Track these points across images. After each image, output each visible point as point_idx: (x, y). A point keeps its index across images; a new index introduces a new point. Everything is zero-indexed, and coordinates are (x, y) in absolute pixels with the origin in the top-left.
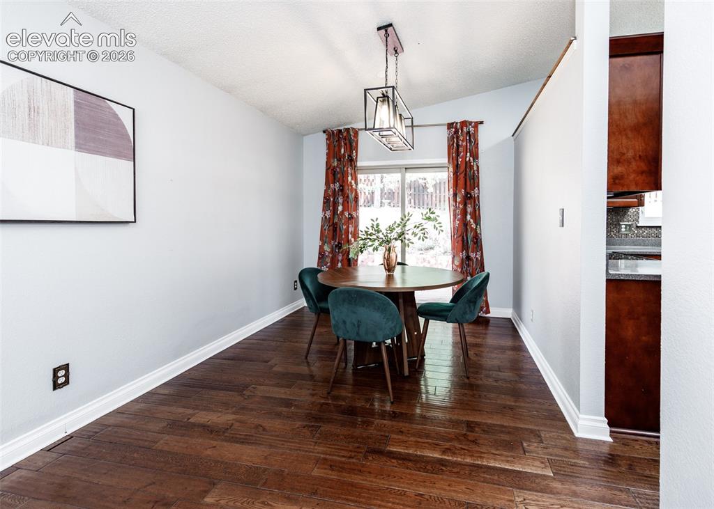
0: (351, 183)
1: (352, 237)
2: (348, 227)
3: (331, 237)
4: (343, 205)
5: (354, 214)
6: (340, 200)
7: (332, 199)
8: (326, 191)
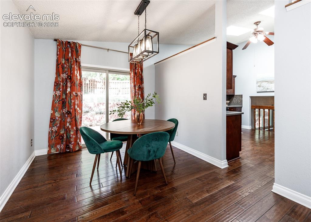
0: (77, 75)
1: (78, 107)
2: (75, 101)
3: (61, 107)
4: (70, 88)
5: (79, 93)
6: (69, 85)
7: (62, 84)
8: (56, 78)
